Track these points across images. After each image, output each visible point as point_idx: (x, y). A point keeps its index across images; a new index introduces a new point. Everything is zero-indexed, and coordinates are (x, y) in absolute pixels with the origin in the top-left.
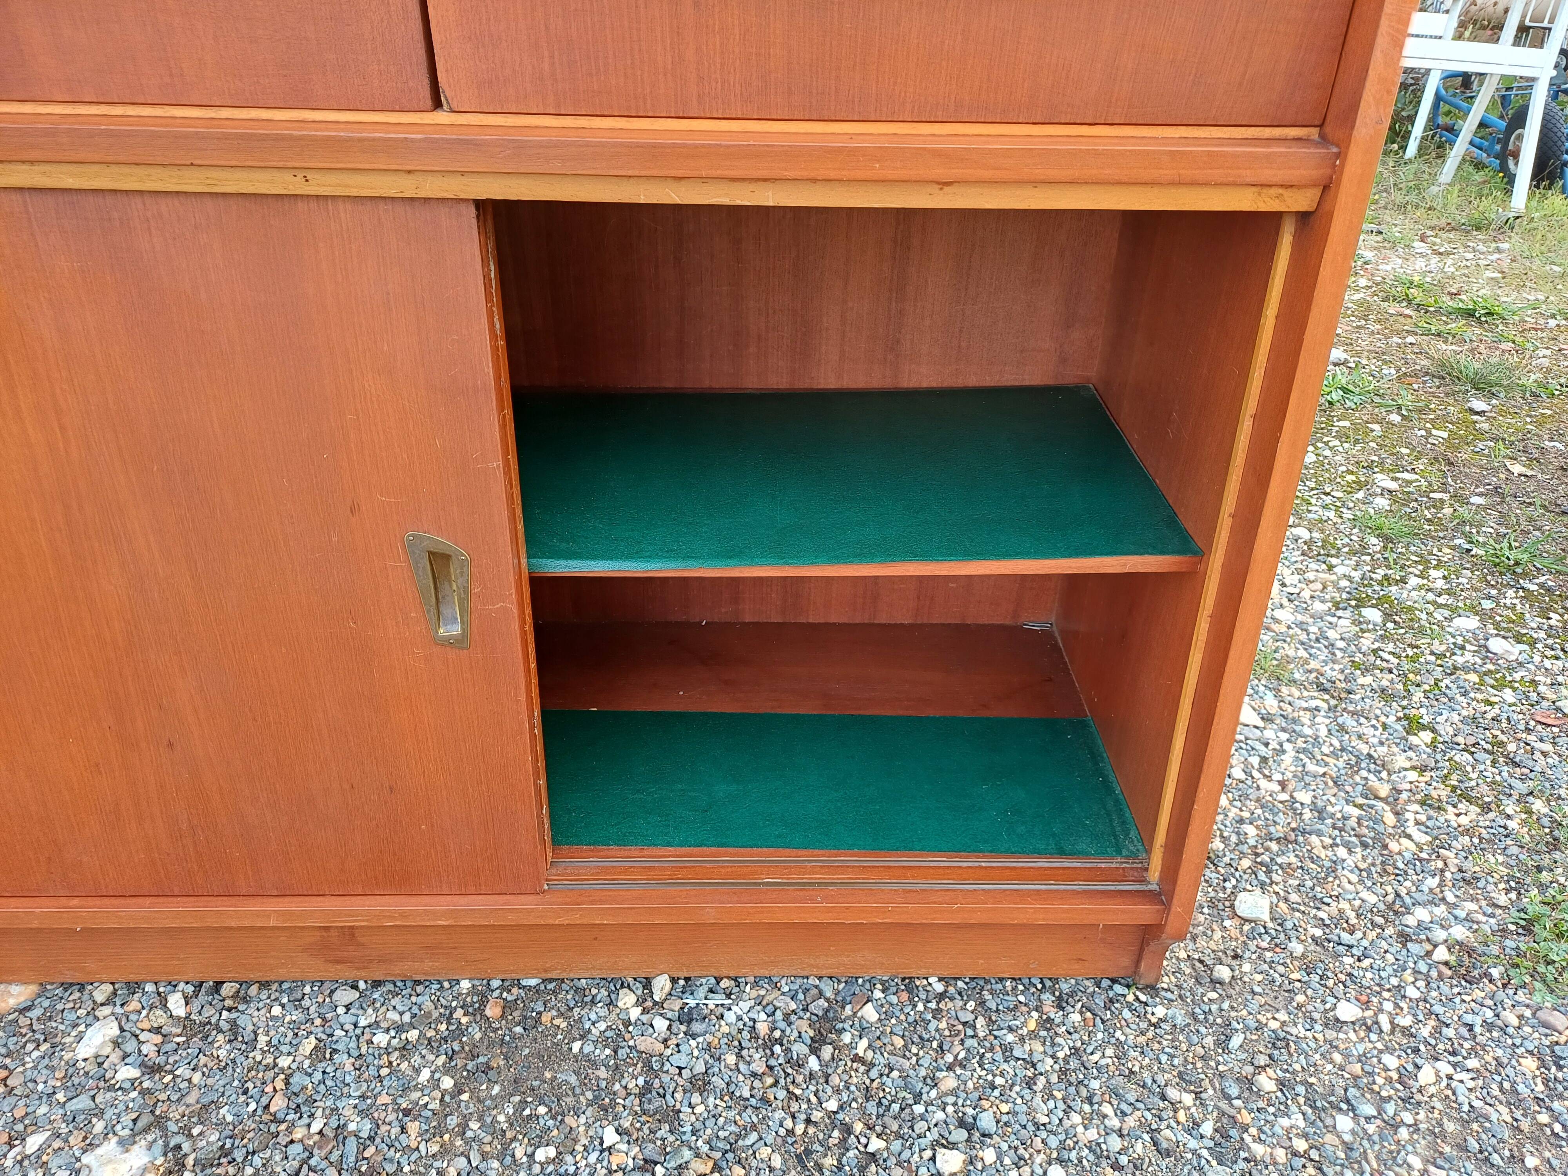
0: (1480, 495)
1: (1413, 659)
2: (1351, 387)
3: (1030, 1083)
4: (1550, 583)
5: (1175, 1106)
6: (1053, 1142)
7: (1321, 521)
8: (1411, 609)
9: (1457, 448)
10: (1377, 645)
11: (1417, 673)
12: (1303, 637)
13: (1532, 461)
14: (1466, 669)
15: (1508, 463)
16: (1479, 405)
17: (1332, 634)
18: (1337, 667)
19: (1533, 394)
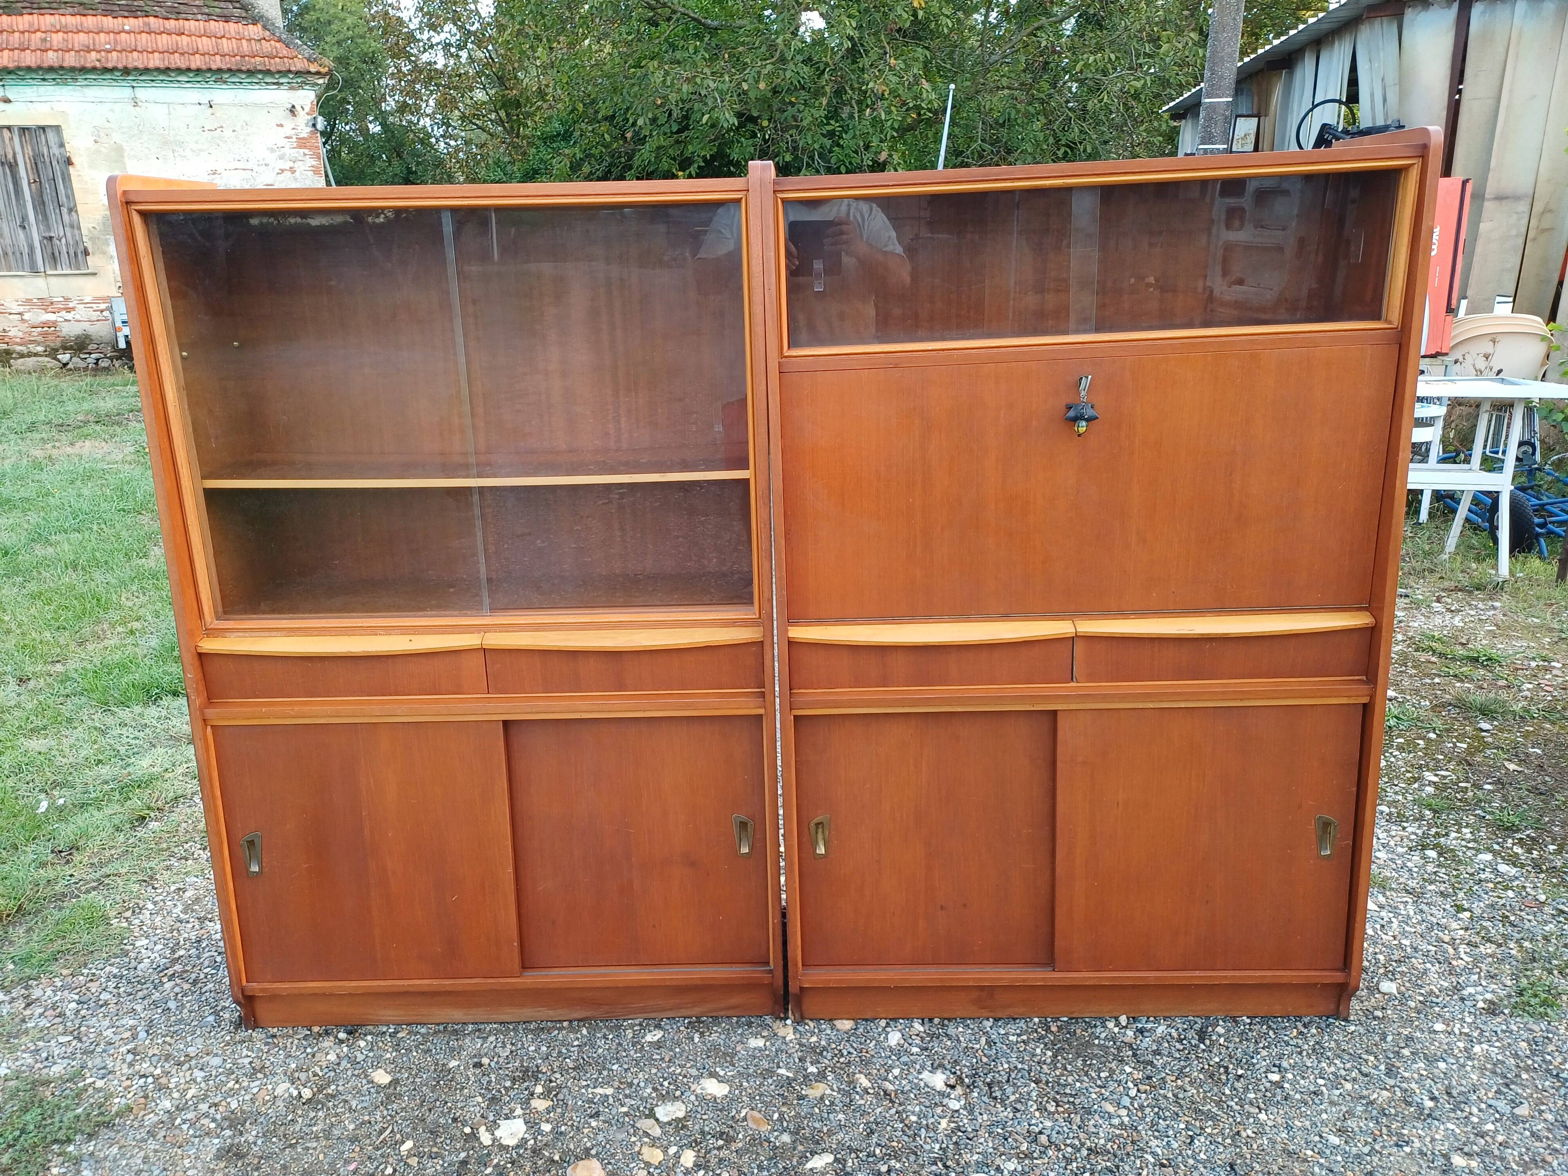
0: (1490, 783)
1: (1457, 876)
2: (1401, 716)
3: (1300, 1053)
4: (1533, 835)
5: (1366, 1061)
6: (1316, 1072)
7: (1394, 802)
8: (1453, 850)
9: (1472, 754)
10: (1435, 870)
11: (1460, 883)
12: (1394, 866)
13: (1521, 762)
14: (1487, 881)
15: (1506, 763)
16: (1485, 726)
17: (1409, 864)
18: (1415, 881)
19: (1521, 717)
